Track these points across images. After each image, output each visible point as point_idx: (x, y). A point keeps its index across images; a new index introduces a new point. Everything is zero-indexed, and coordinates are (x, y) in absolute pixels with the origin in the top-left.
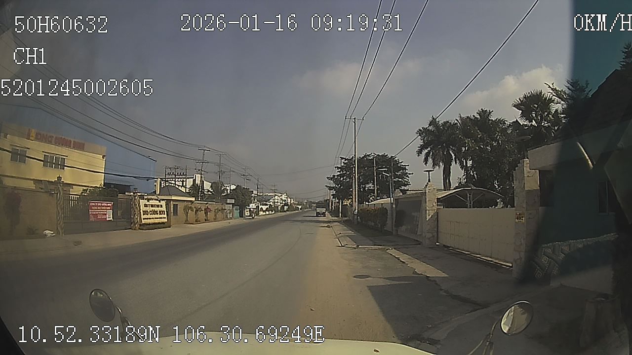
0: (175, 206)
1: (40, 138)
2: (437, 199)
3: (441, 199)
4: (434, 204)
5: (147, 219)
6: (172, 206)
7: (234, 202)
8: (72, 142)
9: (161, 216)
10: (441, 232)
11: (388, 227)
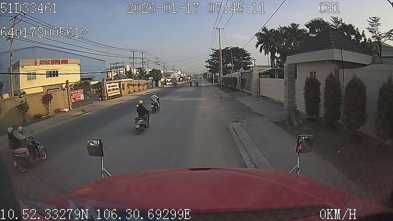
0: (123, 85)
3: (262, 73)
4: (257, 76)
5: (111, 93)
10: (261, 89)
11: (238, 87)
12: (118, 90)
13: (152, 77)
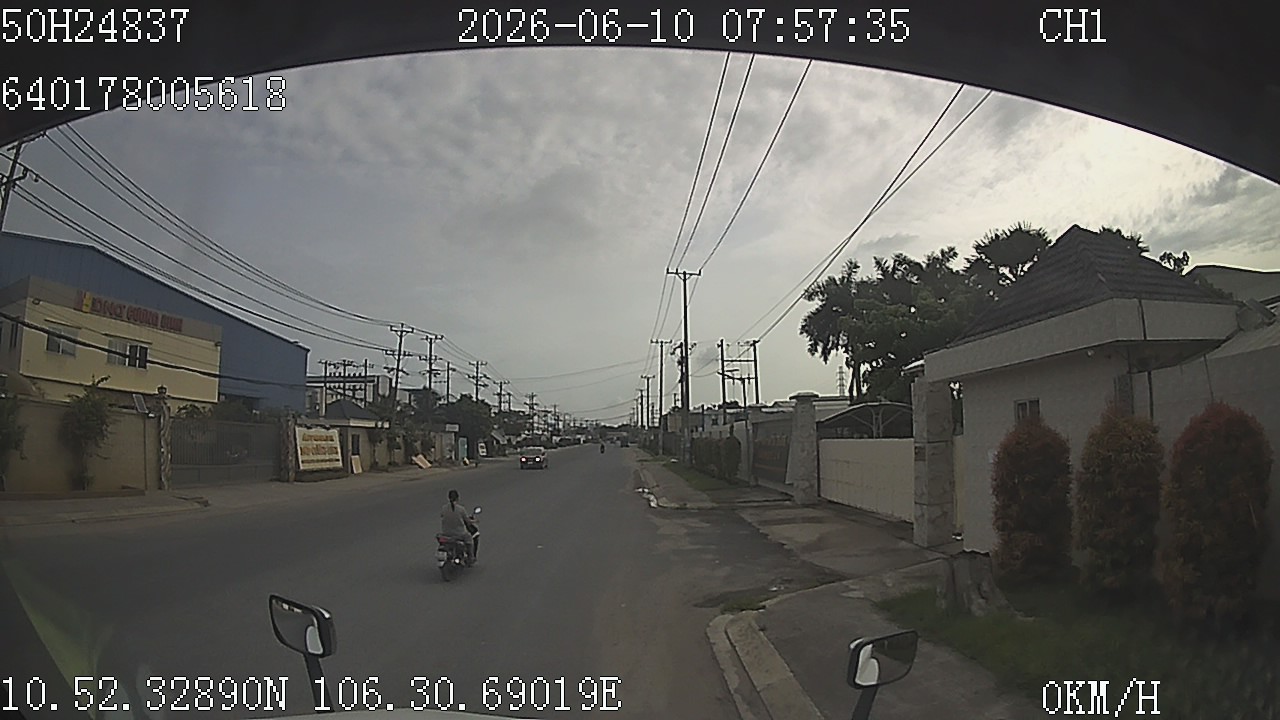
0: (356, 439)
1: (98, 308)
3: (825, 423)
4: (812, 432)
5: (308, 462)
6: (350, 439)
7: (457, 430)
8: (160, 317)
9: (331, 457)
10: (824, 479)
11: (743, 473)
12: (337, 453)
13: (457, 426)
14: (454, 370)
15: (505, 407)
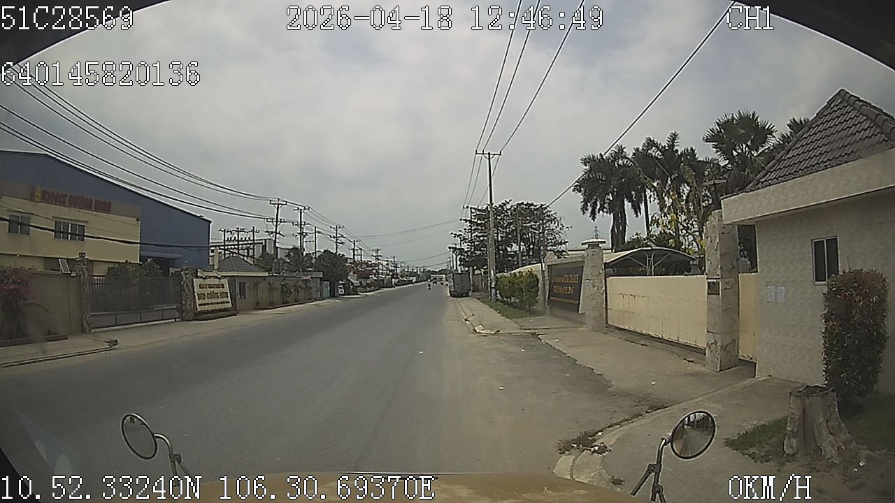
0: (242, 286)
1: (47, 198)
2: (605, 263)
3: (611, 264)
4: (601, 271)
5: (204, 305)
6: (238, 286)
7: (322, 276)
8: (94, 201)
9: (222, 300)
10: (610, 309)
11: (540, 304)
12: (227, 297)
13: (321, 273)
14: (319, 232)
15: (357, 258)
